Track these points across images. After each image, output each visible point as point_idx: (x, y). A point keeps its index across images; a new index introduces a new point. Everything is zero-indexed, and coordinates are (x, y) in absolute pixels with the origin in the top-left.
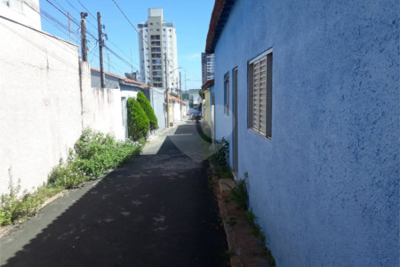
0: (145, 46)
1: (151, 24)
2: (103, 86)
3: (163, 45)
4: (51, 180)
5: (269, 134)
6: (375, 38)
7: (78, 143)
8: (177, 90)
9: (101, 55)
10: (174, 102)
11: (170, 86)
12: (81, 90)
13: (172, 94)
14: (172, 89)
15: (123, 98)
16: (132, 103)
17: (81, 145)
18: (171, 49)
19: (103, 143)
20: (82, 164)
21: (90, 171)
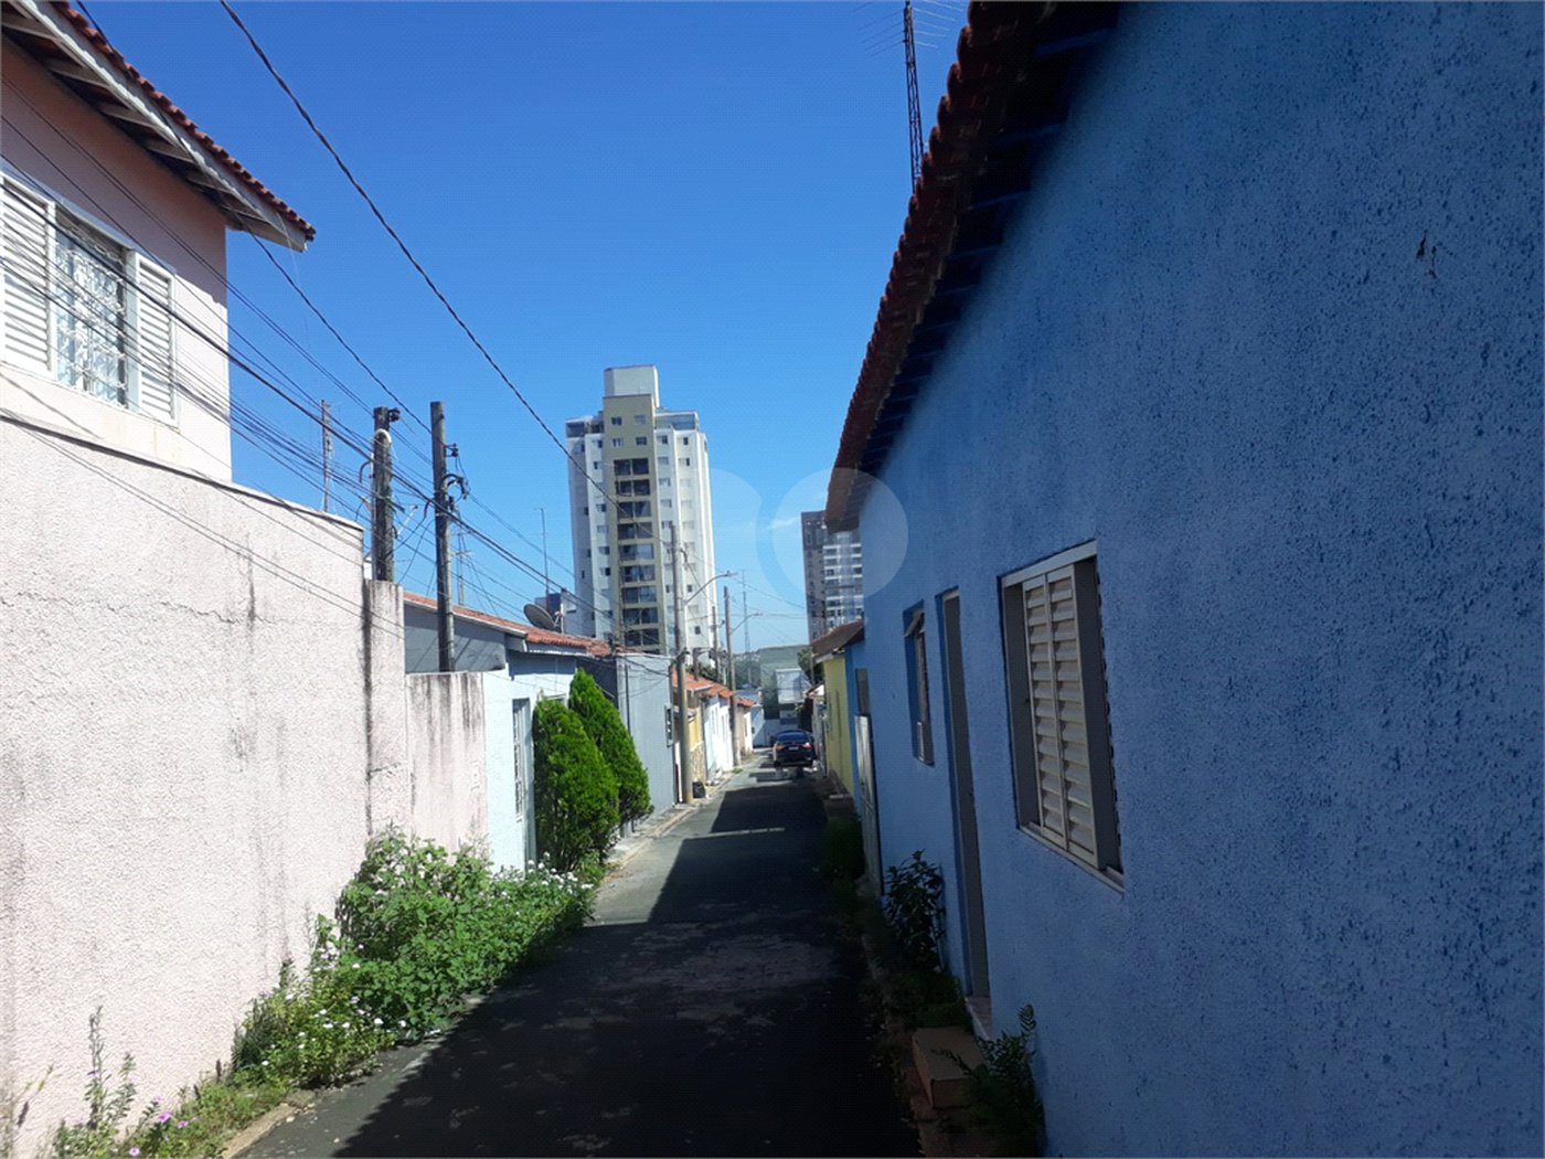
0: (594, 498)
1: (616, 421)
2: (445, 664)
3: (660, 492)
4: (247, 1054)
5: (1110, 860)
6: (1492, 564)
7: (354, 894)
8: (713, 654)
9: (441, 550)
10: (705, 700)
11: (690, 641)
12: (368, 687)
13: (698, 671)
14: (696, 652)
15: (519, 704)
16: (551, 720)
17: (364, 900)
18: (690, 503)
19: (446, 888)
20: (366, 979)
21: (397, 1009)
